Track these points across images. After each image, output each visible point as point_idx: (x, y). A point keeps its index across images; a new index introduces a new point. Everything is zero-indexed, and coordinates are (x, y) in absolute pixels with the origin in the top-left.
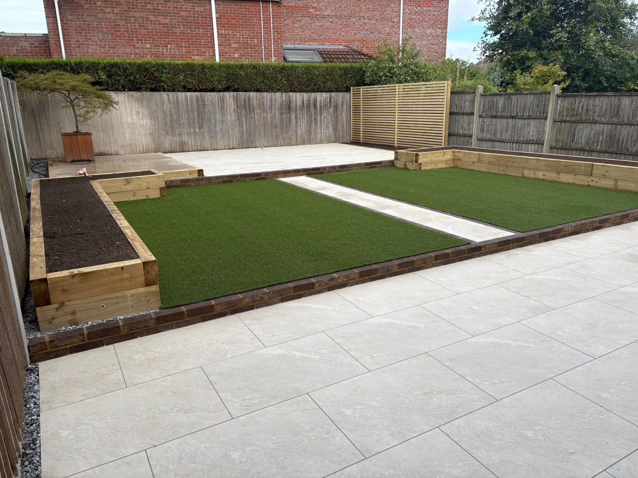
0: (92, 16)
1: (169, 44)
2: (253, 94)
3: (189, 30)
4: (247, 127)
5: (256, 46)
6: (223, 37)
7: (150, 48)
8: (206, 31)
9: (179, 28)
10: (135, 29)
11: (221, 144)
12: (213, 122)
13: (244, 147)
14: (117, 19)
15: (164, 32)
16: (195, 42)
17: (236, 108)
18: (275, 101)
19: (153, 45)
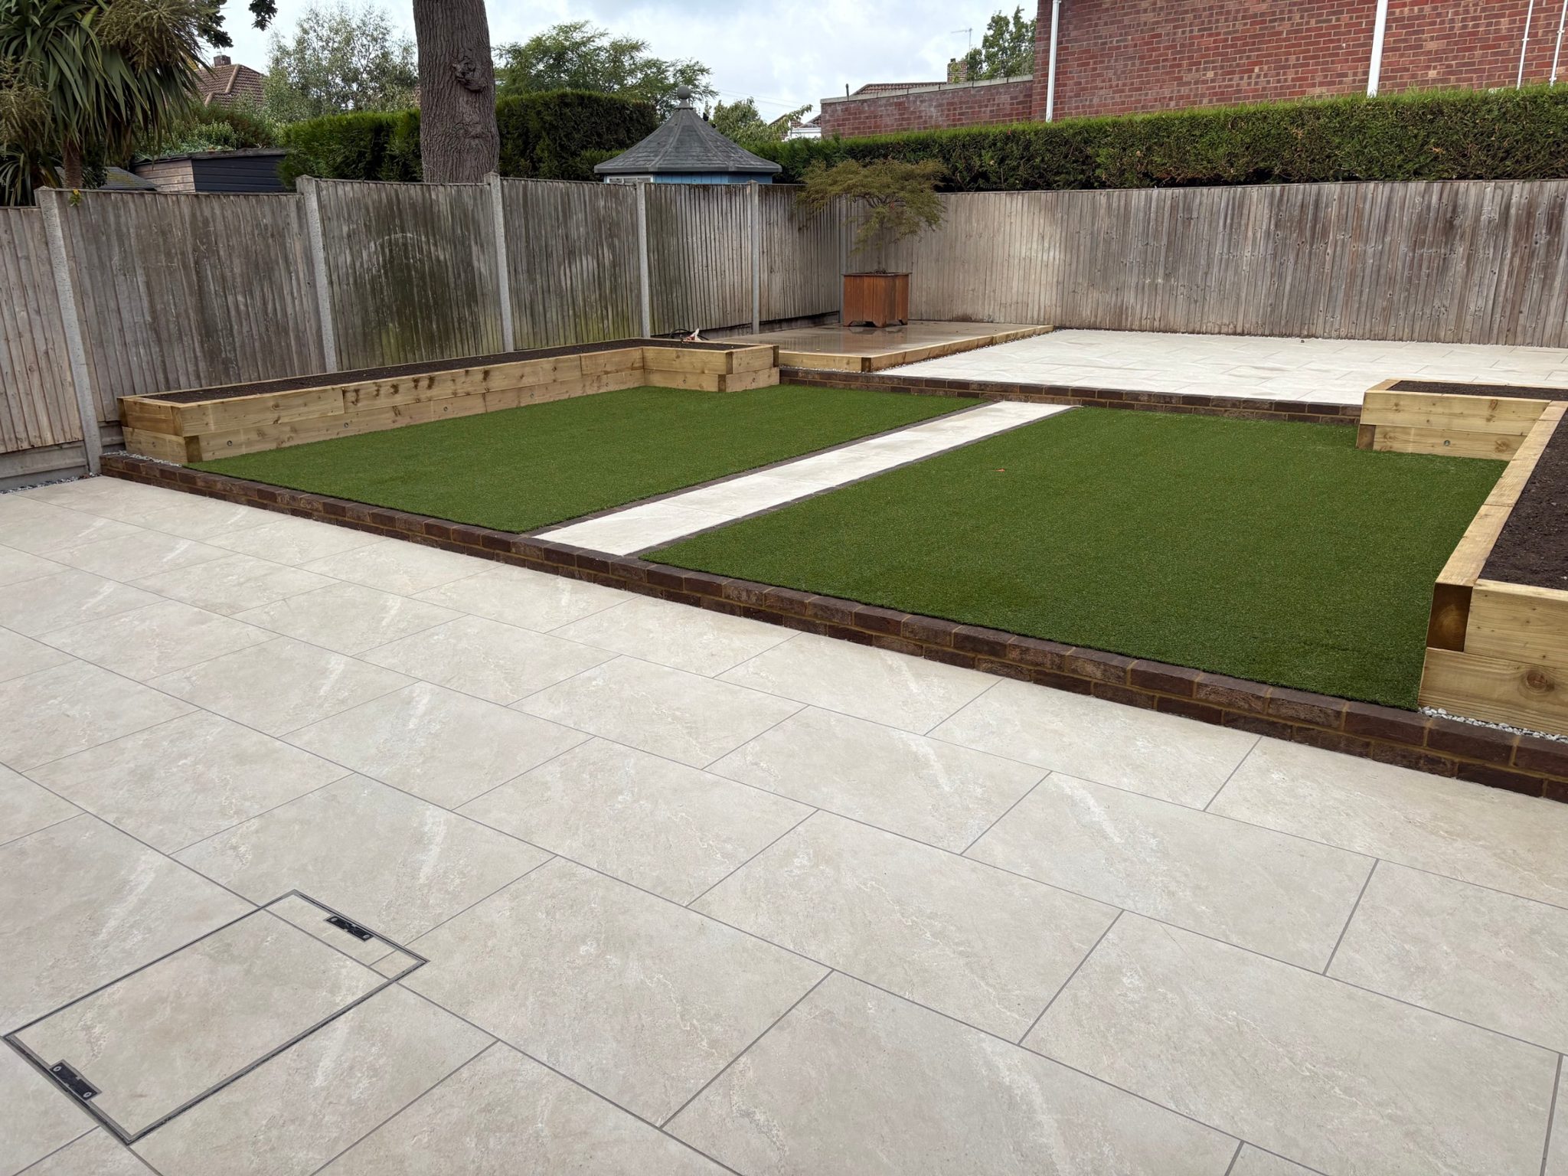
0: (1112, 23)
1: (1255, 64)
2: (1332, 189)
3: (1313, 21)
4: (1294, 278)
5: (1504, 38)
6: (1404, 27)
7: (1213, 81)
8: (1357, 18)
9: (1290, 19)
10: (1191, 38)
11: (1212, 320)
12: (1202, 262)
13: (1276, 332)
14: (1157, 23)
15: (1251, 37)
16: (1322, 50)
17: (1272, 227)
18: (1402, 208)
19: (1220, 72)
